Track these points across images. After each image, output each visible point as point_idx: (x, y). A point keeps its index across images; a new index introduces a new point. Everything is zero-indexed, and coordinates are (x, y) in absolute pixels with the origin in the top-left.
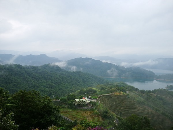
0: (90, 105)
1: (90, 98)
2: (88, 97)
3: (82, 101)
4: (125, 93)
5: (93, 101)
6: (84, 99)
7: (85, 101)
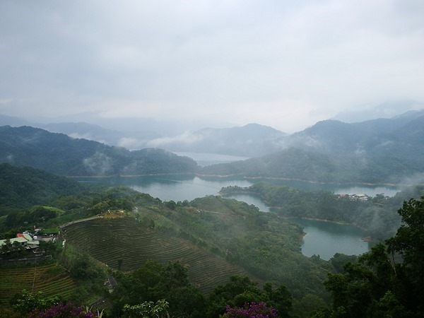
0: (38, 251)
1: (39, 234)
2: (32, 233)
3: (16, 243)
4: (129, 213)
5: (46, 240)
6: (21, 238)
7: (23, 243)
